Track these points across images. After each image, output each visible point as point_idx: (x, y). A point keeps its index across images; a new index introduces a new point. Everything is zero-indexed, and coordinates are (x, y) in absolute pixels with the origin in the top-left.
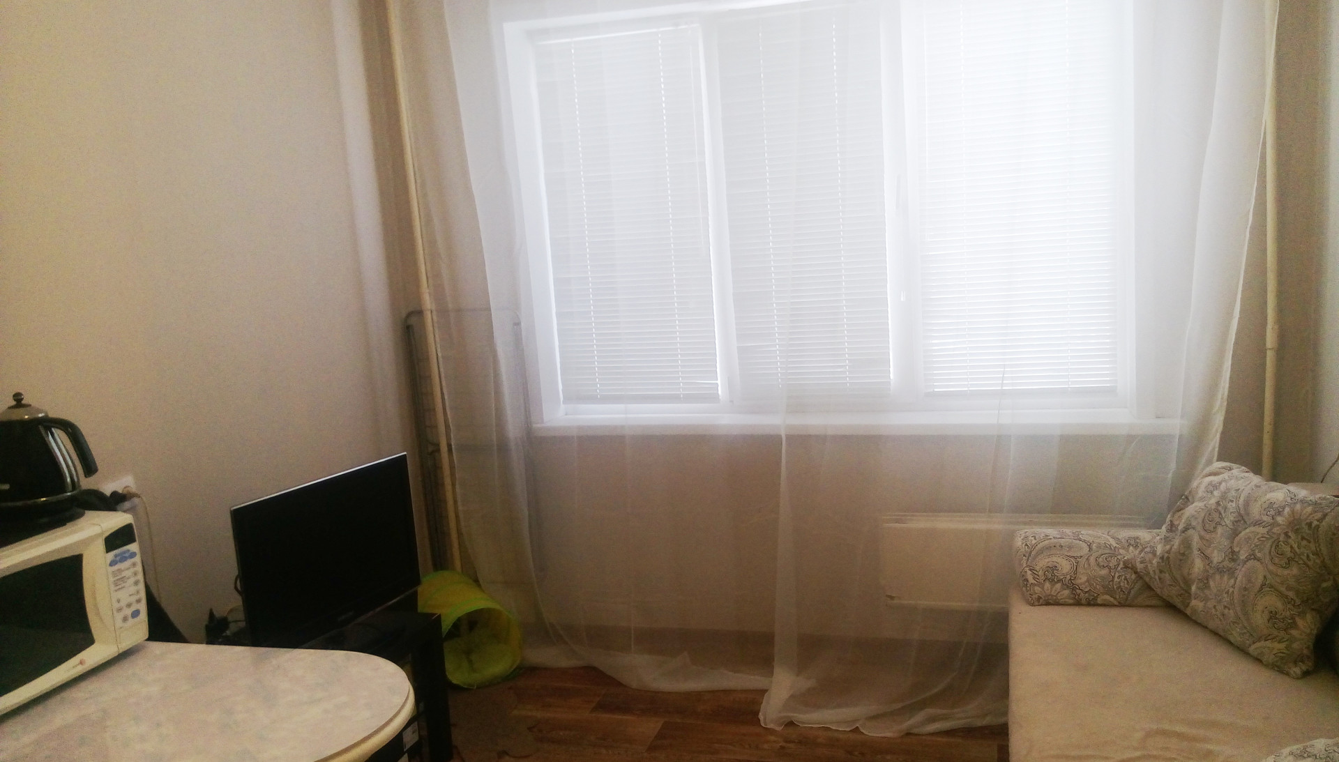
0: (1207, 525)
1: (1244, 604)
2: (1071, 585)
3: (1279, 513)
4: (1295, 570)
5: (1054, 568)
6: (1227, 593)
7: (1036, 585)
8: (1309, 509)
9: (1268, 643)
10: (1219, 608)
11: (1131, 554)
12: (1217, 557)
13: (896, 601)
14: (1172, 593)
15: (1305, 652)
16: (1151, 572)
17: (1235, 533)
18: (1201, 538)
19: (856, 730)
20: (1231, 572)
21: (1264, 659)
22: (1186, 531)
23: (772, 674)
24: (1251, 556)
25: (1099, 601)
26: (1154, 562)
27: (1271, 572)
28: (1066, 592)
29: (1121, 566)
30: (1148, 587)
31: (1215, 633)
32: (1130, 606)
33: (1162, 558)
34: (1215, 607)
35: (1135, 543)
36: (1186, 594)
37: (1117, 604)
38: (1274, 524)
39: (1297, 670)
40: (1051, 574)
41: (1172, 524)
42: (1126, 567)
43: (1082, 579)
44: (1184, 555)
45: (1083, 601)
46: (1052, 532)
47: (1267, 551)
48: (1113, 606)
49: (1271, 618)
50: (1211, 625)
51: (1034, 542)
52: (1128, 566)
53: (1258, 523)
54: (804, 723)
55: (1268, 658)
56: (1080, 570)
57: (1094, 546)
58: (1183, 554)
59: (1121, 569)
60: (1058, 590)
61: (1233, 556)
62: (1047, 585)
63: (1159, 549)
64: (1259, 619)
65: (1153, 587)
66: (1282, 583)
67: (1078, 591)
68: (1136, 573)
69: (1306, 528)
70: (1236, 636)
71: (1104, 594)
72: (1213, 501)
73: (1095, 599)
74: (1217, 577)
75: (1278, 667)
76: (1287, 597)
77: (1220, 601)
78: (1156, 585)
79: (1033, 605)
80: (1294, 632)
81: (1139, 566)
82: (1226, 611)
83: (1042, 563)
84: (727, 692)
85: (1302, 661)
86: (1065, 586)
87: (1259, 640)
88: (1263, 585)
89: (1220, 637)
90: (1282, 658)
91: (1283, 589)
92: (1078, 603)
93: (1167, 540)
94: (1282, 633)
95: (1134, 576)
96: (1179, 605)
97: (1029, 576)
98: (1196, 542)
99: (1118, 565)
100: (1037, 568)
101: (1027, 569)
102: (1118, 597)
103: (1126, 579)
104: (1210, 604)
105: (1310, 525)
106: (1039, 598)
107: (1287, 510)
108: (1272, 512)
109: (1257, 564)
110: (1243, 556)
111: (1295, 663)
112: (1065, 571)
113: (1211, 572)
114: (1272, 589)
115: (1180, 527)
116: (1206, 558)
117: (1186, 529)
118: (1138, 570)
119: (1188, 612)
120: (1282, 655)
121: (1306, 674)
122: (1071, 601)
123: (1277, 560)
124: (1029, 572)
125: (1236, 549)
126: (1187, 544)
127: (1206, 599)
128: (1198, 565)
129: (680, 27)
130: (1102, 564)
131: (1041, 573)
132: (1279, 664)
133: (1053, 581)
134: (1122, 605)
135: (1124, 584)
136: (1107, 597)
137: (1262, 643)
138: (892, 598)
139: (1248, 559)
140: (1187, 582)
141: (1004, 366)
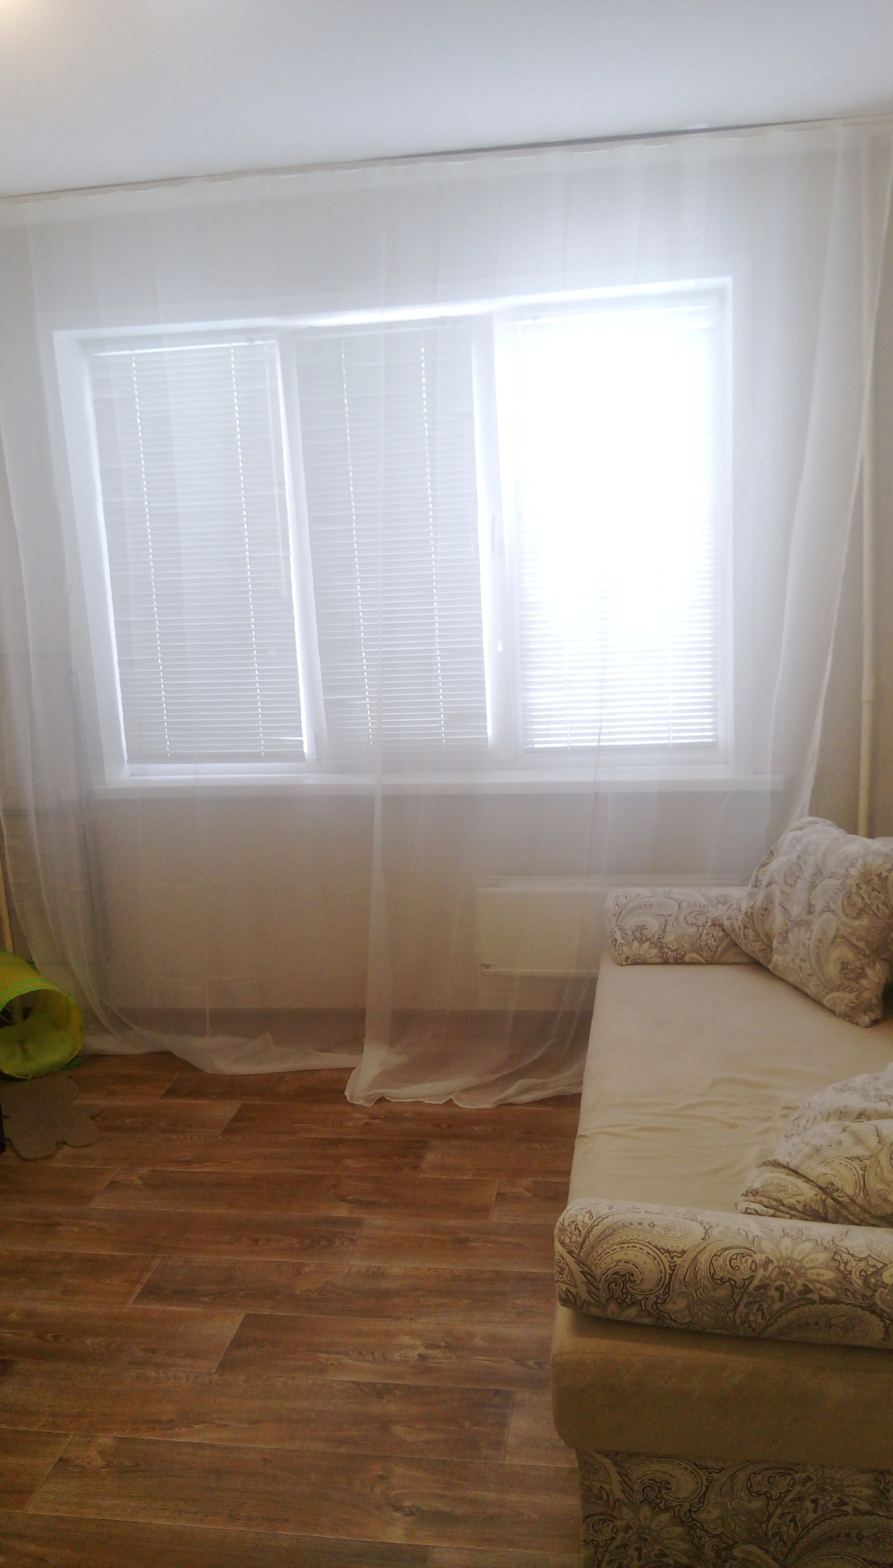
0: (788, 879)
1: (818, 957)
2: (659, 944)
3: (853, 865)
4: (865, 921)
5: (643, 927)
6: (804, 945)
7: (624, 945)
8: (880, 860)
9: (840, 994)
10: (798, 961)
11: (719, 912)
12: (796, 910)
13: (491, 970)
14: (754, 948)
15: (874, 1001)
16: (737, 929)
17: (813, 886)
18: (783, 892)
19: (450, 1103)
20: (808, 924)
21: (837, 1010)
22: (769, 885)
23: (362, 1051)
24: (827, 909)
25: (687, 959)
26: (740, 918)
27: (843, 923)
28: (654, 951)
29: (709, 923)
30: (734, 944)
31: (796, 988)
32: (716, 964)
33: (746, 913)
34: (793, 961)
35: (724, 901)
36: (768, 949)
37: (704, 961)
38: (846, 876)
39: (866, 1019)
40: (640, 935)
41: (757, 880)
42: (714, 925)
43: (670, 938)
44: (766, 911)
45: (671, 960)
46: (643, 891)
47: (840, 902)
48: (701, 964)
49: (842, 969)
50: (791, 979)
51: (625, 901)
52: (716, 924)
53: (832, 876)
54: (395, 1098)
55: (840, 1008)
56: (668, 928)
57: (684, 905)
58: (766, 909)
59: (710, 926)
60: (646, 950)
61: (810, 909)
62: (636, 944)
63: (744, 906)
64: (832, 970)
65: (738, 943)
66: (853, 934)
67: (666, 950)
68: (723, 930)
69: (876, 878)
70: (811, 989)
71: (691, 952)
72: (794, 856)
73: (683, 956)
74: (795, 930)
75: (848, 1017)
76: (857, 947)
77: (797, 955)
78: (741, 942)
79: (622, 965)
80: (864, 982)
81: (726, 923)
82: (803, 964)
83: (631, 923)
84: (312, 1071)
85: (873, 1011)
86: (653, 945)
87: (832, 990)
88: (835, 937)
89: (799, 990)
90: (853, 1008)
91: (854, 940)
92: (665, 962)
93: (751, 895)
94: (853, 984)
95: (721, 934)
96: (762, 961)
97: (618, 936)
98: (778, 898)
99: (707, 922)
100: (627, 927)
101: (616, 929)
102: (705, 955)
103: (713, 936)
104: (789, 958)
105: (879, 875)
106: (627, 958)
107: (860, 862)
108: (846, 864)
109: (831, 915)
110: (818, 908)
111: (865, 1012)
112: (653, 930)
113: (790, 925)
114: (844, 940)
115: (765, 883)
116: (785, 910)
117: (769, 884)
118: (725, 927)
119: (770, 967)
120: (852, 1005)
121: (875, 1023)
122: (659, 960)
123: (848, 911)
124: (618, 932)
125: (813, 902)
126: (769, 899)
127: (785, 953)
128: (778, 920)
129: (255, 343)
130: (690, 922)
131: (629, 933)
132: (850, 1014)
133: (641, 941)
134: (709, 963)
135: (711, 942)
136: (695, 955)
137: (835, 994)
138: (488, 967)
139: (823, 911)
140: (769, 937)
141: (601, 721)
